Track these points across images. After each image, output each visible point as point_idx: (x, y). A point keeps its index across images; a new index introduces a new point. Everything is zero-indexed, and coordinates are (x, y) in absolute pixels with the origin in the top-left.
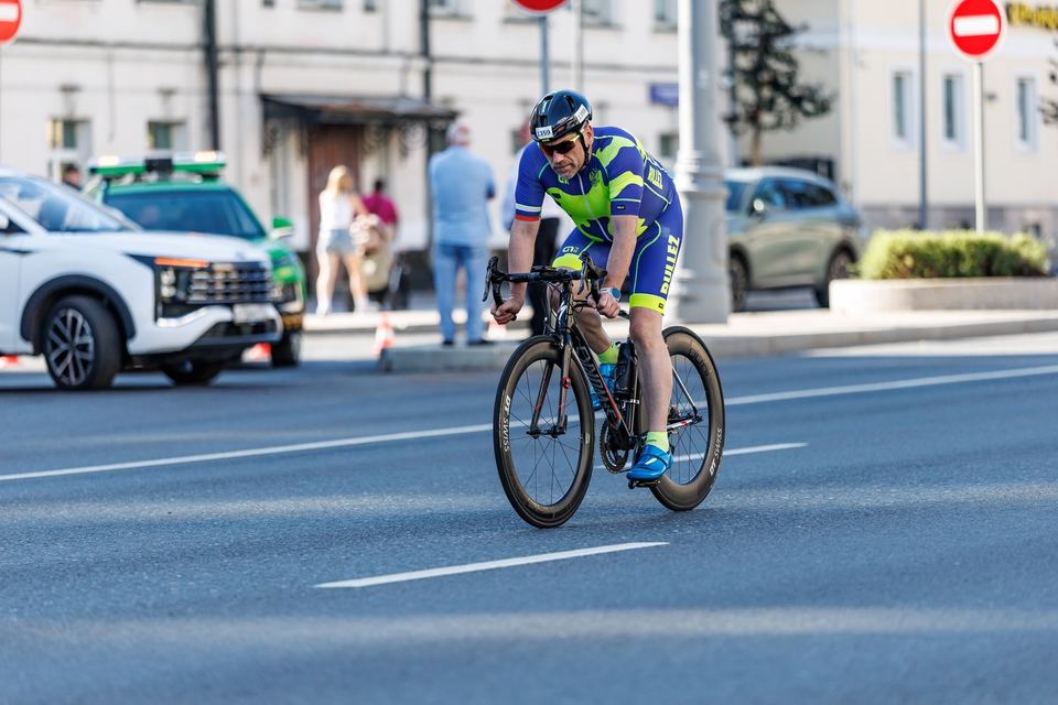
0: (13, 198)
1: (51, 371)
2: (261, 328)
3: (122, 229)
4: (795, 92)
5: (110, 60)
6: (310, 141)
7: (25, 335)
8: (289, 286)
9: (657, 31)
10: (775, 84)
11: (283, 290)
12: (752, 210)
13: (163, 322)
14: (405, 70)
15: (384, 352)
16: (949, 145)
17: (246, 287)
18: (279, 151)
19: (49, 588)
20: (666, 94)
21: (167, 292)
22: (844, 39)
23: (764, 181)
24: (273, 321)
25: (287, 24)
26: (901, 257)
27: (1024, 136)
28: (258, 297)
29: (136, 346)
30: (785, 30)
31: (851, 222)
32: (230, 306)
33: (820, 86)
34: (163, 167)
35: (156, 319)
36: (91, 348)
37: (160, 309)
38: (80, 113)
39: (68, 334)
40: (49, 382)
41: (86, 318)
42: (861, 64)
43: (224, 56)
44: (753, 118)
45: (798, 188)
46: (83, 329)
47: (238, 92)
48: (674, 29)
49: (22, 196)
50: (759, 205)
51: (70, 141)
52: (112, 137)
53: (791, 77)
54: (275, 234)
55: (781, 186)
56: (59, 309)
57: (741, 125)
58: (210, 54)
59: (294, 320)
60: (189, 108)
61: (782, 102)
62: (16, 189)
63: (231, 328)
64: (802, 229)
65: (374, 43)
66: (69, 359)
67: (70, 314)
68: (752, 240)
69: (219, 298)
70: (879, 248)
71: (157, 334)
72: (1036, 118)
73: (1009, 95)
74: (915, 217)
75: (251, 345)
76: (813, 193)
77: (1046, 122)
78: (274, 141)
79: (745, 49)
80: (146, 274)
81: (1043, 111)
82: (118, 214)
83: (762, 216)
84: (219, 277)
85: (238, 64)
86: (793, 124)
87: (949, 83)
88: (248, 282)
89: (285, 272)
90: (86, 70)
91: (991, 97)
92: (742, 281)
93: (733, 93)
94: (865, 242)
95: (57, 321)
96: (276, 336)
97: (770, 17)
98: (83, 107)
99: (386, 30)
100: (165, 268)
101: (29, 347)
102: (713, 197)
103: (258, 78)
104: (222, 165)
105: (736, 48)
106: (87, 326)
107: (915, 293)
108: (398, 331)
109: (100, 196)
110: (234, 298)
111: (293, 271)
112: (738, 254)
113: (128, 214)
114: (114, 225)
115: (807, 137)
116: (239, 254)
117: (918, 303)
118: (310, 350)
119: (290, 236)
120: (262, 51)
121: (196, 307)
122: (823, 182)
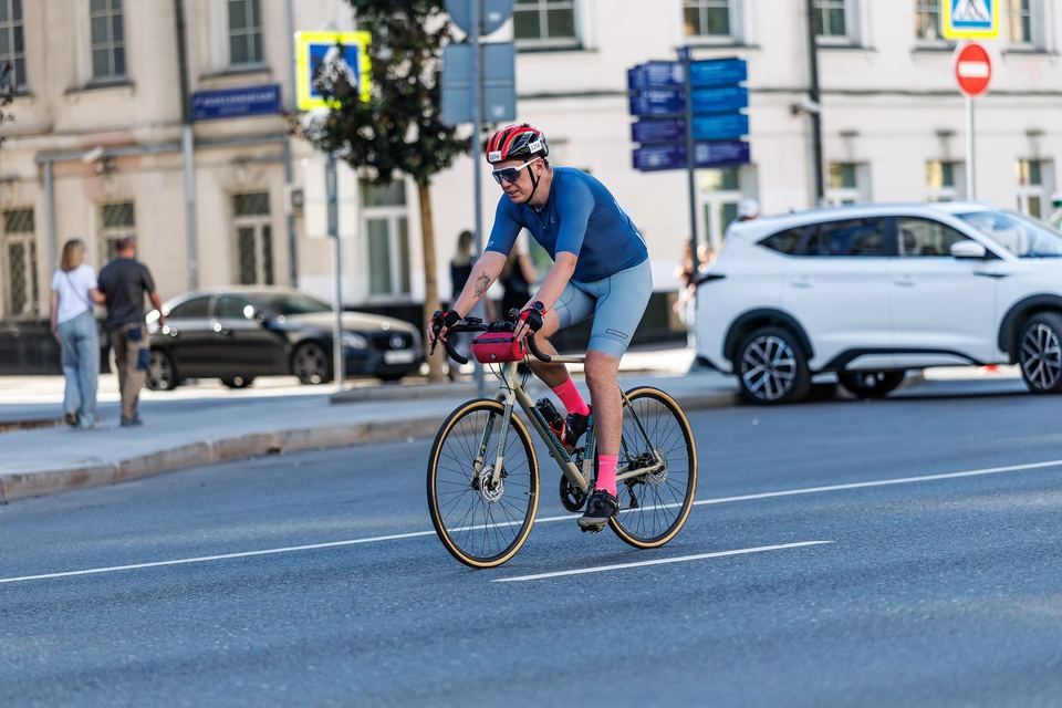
0: (989, 230)
1: (1025, 377)
7: (1002, 346)
19: (1029, 567)
38: (1044, 153)
39: (1039, 345)
40: (1023, 387)
41: (1053, 331)
46: (1052, 341)
49: (996, 227)
51: (1036, 179)
56: (1032, 324)
62: (991, 222)
66: (1041, 367)
67: (1041, 328)
90: (1047, 117)
95: (1030, 335)
98: (1046, 148)
101: (1006, 357)
106: (1055, 339)
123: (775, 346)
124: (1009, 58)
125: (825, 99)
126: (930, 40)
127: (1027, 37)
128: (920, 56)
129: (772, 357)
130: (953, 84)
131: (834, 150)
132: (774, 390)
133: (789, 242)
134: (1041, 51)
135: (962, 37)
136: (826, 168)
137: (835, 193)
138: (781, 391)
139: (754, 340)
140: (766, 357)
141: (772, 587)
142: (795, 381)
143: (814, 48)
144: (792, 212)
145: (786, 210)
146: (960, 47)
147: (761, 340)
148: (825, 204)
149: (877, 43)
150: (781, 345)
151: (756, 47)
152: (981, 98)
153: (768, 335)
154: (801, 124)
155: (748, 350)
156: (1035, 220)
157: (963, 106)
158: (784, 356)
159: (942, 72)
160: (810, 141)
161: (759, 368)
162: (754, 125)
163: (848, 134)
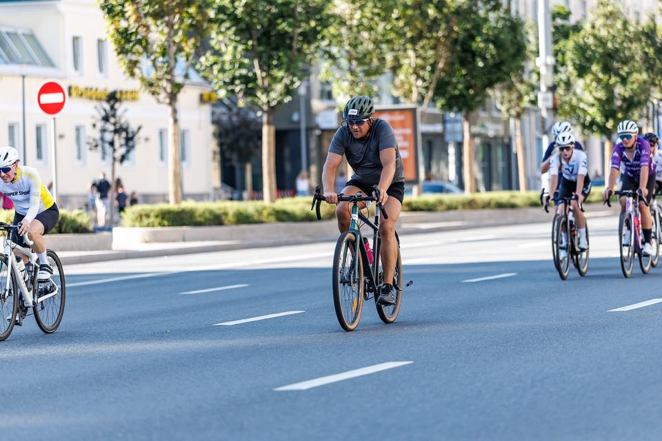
16: (40, 162)
27: (79, 157)
72: (85, 148)
73: (71, 135)
77: (91, 149)
81: (88, 143)
87: (38, 129)
91: (61, 137)
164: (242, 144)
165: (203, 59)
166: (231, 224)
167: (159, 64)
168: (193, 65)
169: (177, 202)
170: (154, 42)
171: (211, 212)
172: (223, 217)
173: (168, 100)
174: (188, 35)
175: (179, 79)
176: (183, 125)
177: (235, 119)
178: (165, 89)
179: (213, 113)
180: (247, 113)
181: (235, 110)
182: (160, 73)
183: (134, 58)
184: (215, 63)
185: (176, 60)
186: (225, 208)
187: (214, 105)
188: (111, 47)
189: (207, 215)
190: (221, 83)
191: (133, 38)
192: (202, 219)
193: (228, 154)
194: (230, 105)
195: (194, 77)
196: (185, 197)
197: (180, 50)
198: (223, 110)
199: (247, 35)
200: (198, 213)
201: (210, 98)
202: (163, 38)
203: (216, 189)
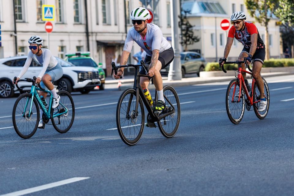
2: (97, 83)
3: (72, 66)
4: (193, 38)
5: (69, 35)
6: (106, 49)
8: (102, 75)
9: (168, 27)
10: (189, 36)
11: (101, 76)
12: (186, 59)
13: (80, 83)
14: (122, 36)
15: (119, 87)
16: (221, 47)
17: (94, 76)
18: (100, 51)
20: (170, 39)
21: (80, 77)
22: (202, 28)
23: (188, 54)
24: (99, 82)
25: (101, 28)
26: (212, 67)
28: (97, 77)
29: (75, 87)
30: (191, 26)
31: (203, 61)
32: (91, 79)
33: (198, 36)
34: (79, 54)
35: (78, 82)
36: (67, 88)
37: (79, 80)
39: (62, 85)
41: (66, 82)
42: (205, 32)
43: (90, 34)
44: (185, 43)
45: (194, 55)
46: (65, 84)
47: (92, 41)
48: (171, 27)
50: (187, 58)
51: (62, 50)
52: (70, 49)
53: (192, 35)
54: (99, 66)
55: (191, 55)
57: (183, 44)
58: (87, 33)
59: (103, 82)
60: (84, 44)
61: (191, 40)
63: (92, 83)
64: (195, 63)
65: (117, 31)
67: (63, 82)
68: (186, 65)
69: (89, 78)
70: (208, 65)
71: (79, 85)
74: (215, 60)
75: (95, 86)
76: (196, 56)
78: (99, 49)
79: (184, 30)
80: (76, 74)
82: (71, 63)
83: (187, 60)
84: (89, 74)
85: (92, 35)
86: (193, 44)
87: (221, 35)
88: (94, 75)
89: (101, 73)
90: (65, 37)
92: (184, 72)
93: (182, 38)
94: (206, 64)
95: (60, 83)
96: (100, 85)
97: (188, 24)
98: (65, 44)
99: (119, 29)
100: (79, 73)
102: (178, 57)
103: (96, 38)
104: (89, 54)
105: (182, 30)
107: (215, 73)
108: (122, 83)
109: (67, 60)
110: (92, 78)
111: (103, 73)
112: (183, 67)
113: (73, 63)
114: (70, 65)
115: (195, 46)
116: (93, 70)
117: (216, 75)
118: (106, 87)
119: (102, 66)
120: (96, 33)
121: (85, 80)
122: (199, 54)
123: (6, 86)
124: (57, 25)
125: (18, 33)
126: (40, 21)
127: (60, 20)
128: (38, 24)
129: (6, 88)
130: (44, 30)
131: (19, 44)
132: (6, 95)
133: (9, 64)
134: (63, 23)
135: (47, 20)
136: (18, 48)
137: (20, 53)
138: (8, 95)
139: (2, 84)
140: (5, 88)
141: (4, 136)
142: (11, 93)
143: (15, 23)
144: (10, 57)
145: (9, 56)
146: (46, 22)
147: (4, 84)
148: (18, 55)
149: (29, 21)
150: (8, 85)
151: (3, 22)
152: (50, 33)
153: (5, 83)
154: (12, 39)
155: (1, 86)
156: (62, 59)
157: (46, 35)
158: (8, 87)
159: (42, 28)
160: (15, 42)
161: (3, 90)
162: (2, 39)
163: (23, 41)
164: (290, 39)
165: (276, 10)
166: (286, 66)
167: (261, 12)
168: (273, 13)
169: (268, 59)
170: (260, 5)
171: (280, 62)
172: (284, 64)
173: (264, 25)
174: (271, 2)
175: (268, 17)
176: (270, 33)
177: (288, 31)
178: (263, 21)
179: (280, 29)
180: (292, 28)
181: (288, 27)
182: (262, 16)
183: (253, 10)
184: (281, 12)
185: (267, 11)
186: (284, 61)
187: (281, 26)
188: (245, 7)
189: (278, 64)
190: (283, 19)
191: (253, 3)
192: (276, 65)
193: (285, 42)
194: (286, 26)
195: (274, 16)
196: (271, 57)
197: (269, 7)
198: (283, 27)
199: (292, 2)
200: (275, 63)
201: (279, 24)
202: (263, 4)
203: (281, 55)
